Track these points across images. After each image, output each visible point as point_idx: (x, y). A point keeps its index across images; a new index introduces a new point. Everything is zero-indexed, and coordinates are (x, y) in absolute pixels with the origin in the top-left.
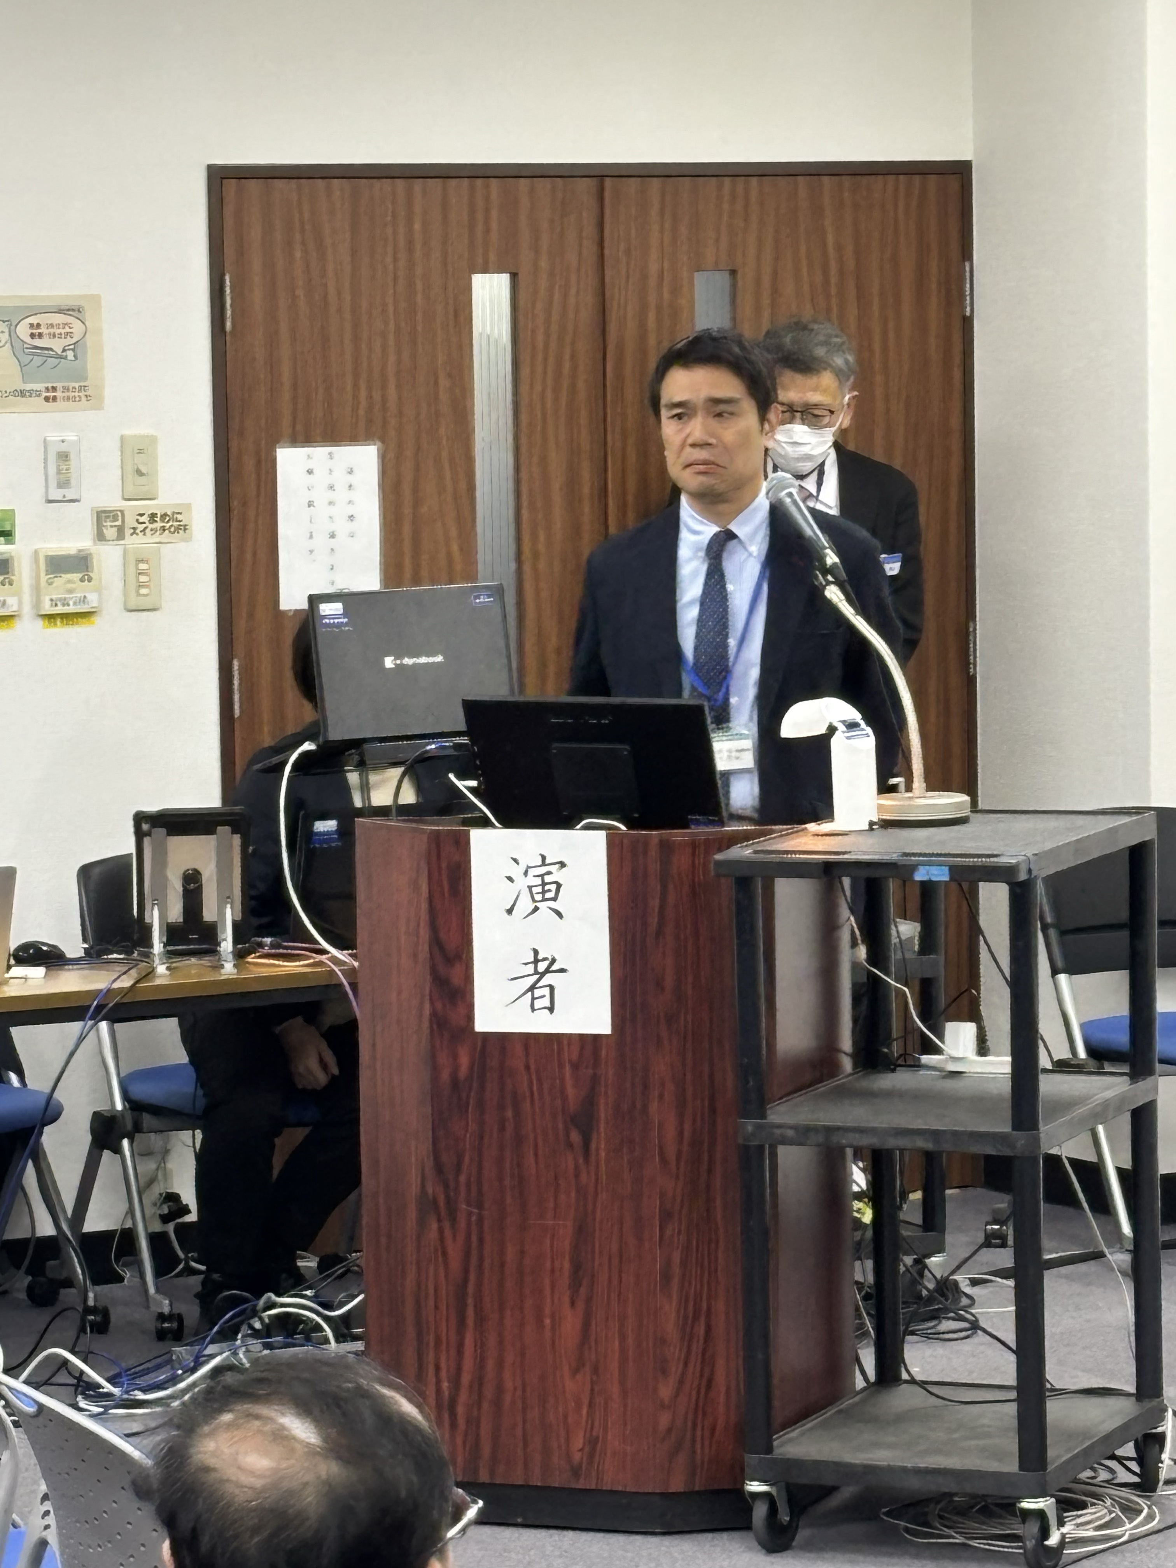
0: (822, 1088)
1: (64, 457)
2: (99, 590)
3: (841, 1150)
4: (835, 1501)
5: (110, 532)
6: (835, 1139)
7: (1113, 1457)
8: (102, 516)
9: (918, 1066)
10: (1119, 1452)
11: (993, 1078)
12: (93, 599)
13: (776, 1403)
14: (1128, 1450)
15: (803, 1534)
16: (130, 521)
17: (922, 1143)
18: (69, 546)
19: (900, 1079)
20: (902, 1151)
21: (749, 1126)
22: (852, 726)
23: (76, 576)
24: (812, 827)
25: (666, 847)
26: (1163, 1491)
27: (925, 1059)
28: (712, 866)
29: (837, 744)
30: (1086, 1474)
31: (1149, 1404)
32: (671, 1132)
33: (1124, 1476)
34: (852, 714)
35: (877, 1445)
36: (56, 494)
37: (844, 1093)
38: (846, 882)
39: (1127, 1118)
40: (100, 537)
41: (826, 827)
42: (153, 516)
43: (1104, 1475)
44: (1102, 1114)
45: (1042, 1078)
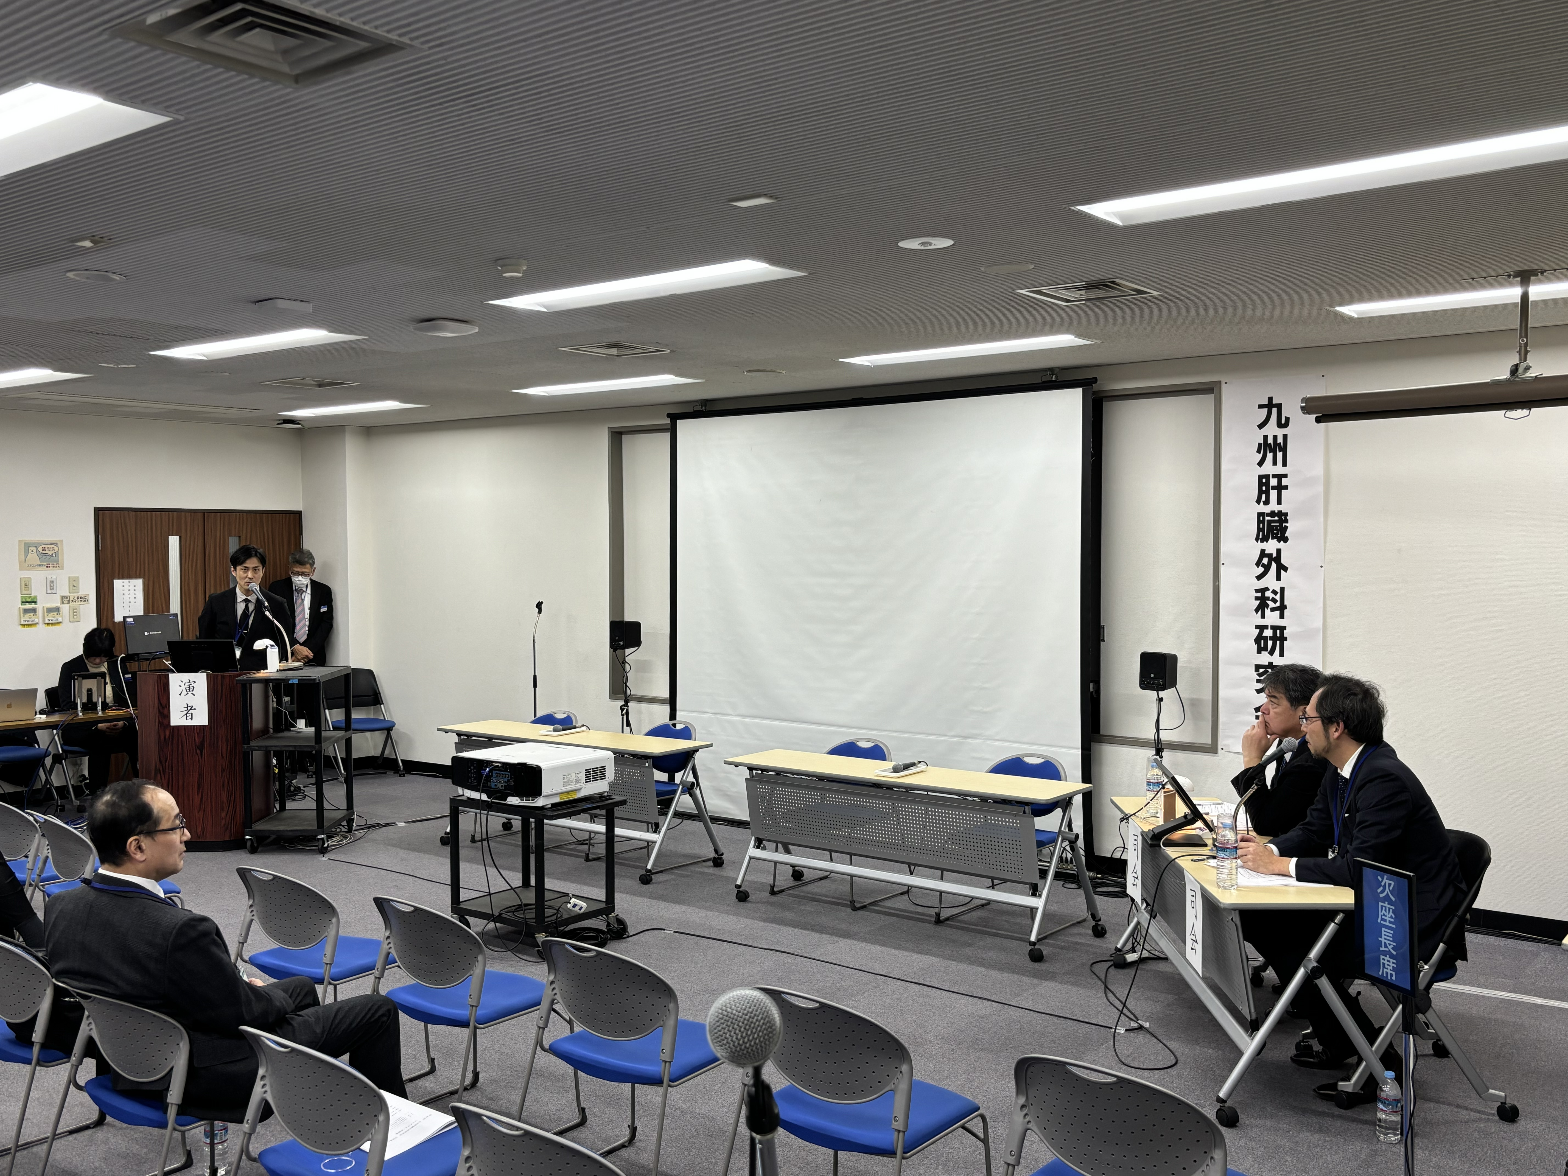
0: (265, 736)
1: (52, 582)
2: (62, 617)
3: (270, 751)
4: (269, 840)
5: (65, 601)
6: (269, 749)
7: (341, 825)
8: (63, 598)
9: (290, 730)
10: (342, 824)
11: (308, 733)
12: (60, 619)
13: (253, 816)
14: (345, 823)
15: (260, 849)
16: (71, 599)
17: (291, 749)
18: (54, 605)
19: (286, 734)
20: (286, 751)
21: (245, 746)
22: (272, 646)
23: (55, 613)
24: (262, 671)
25: (222, 677)
26: (353, 832)
27: (292, 729)
28: (235, 682)
29: (268, 650)
30: (334, 830)
31: (350, 811)
32: (224, 750)
33: (343, 829)
34: (272, 643)
35: (281, 825)
36: (49, 591)
37: (270, 738)
38: (271, 684)
39: (344, 741)
40: (63, 603)
41: (265, 671)
42: (78, 598)
43: (338, 830)
44: (337, 740)
45: (323, 732)
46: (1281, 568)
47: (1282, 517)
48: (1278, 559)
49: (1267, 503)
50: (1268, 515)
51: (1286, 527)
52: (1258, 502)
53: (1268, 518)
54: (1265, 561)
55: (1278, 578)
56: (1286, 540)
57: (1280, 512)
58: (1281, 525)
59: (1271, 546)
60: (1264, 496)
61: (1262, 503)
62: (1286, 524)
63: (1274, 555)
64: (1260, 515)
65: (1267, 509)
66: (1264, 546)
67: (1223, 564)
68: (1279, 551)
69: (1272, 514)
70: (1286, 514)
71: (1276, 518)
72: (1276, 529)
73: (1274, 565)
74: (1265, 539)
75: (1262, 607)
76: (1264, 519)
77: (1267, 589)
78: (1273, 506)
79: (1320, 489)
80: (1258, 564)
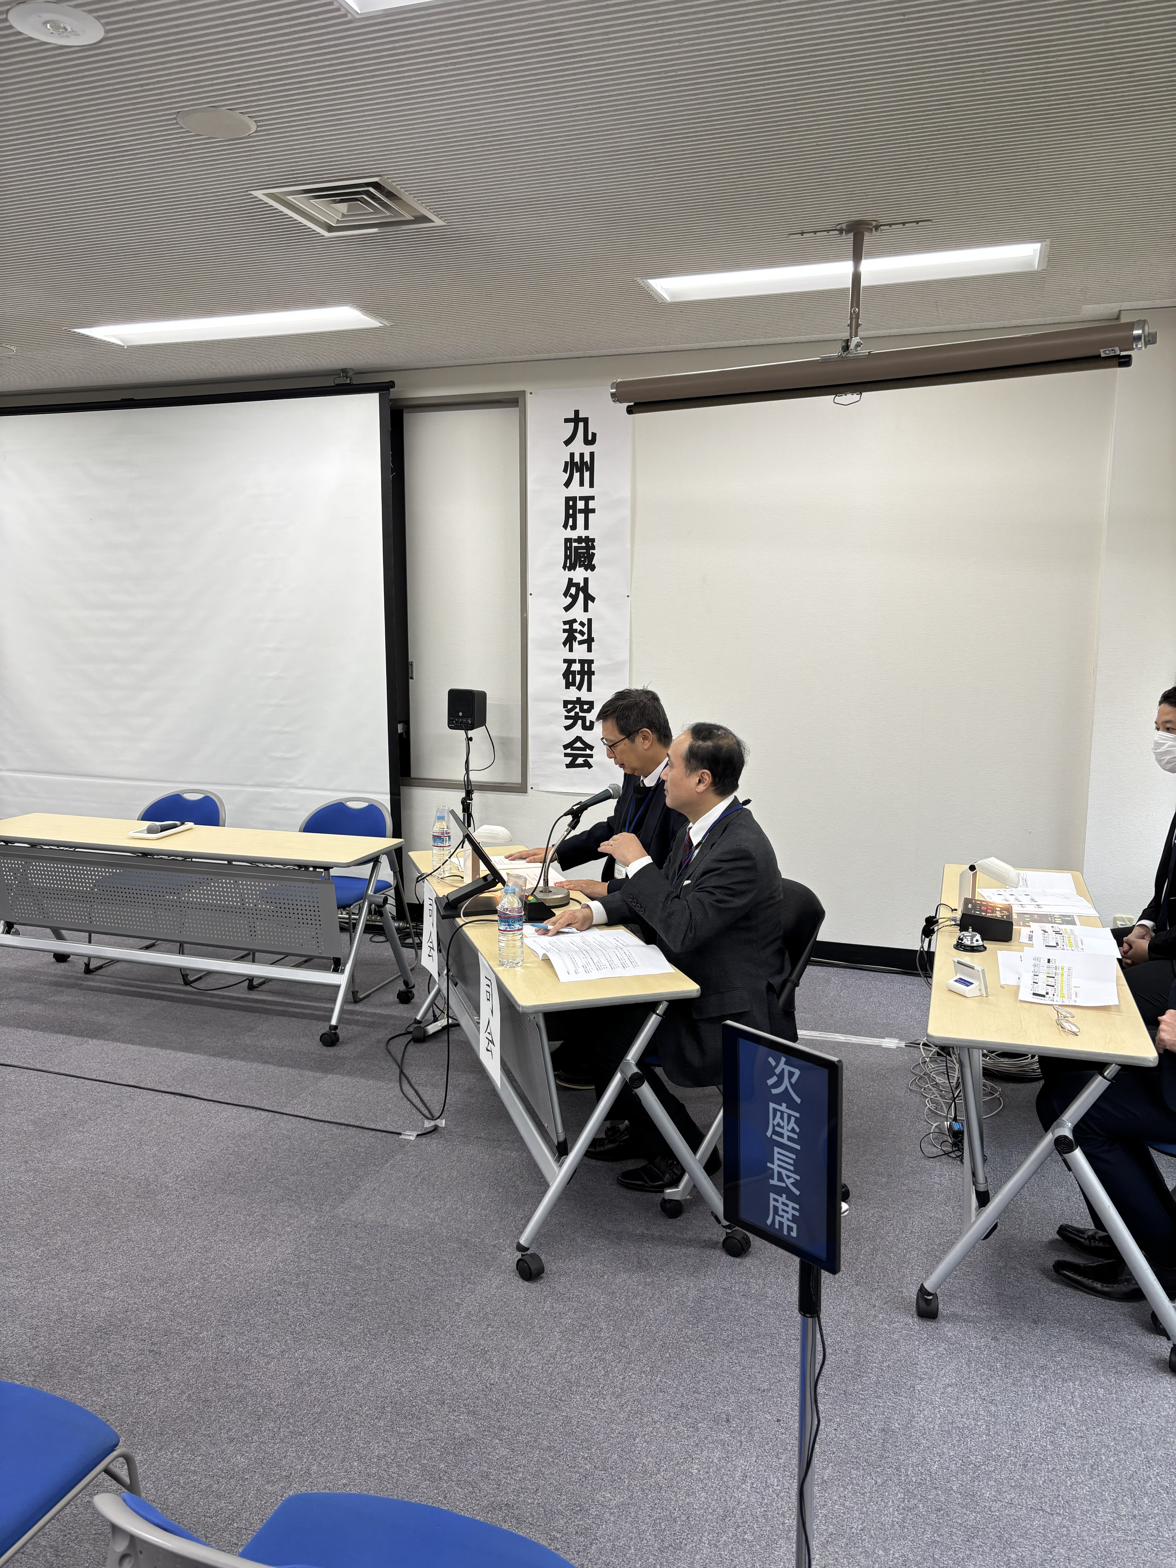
46: (589, 598)
47: (589, 543)
48: (585, 589)
49: (574, 527)
50: (575, 540)
51: (593, 554)
52: (565, 526)
53: (575, 544)
54: (573, 590)
55: (586, 609)
56: (593, 568)
57: (587, 537)
58: (588, 552)
59: (579, 575)
60: (571, 520)
61: (569, 528)
62: (593, 551)
63: (582, 585)
64: (567, 540)
65: (574, 535)
66: (571, 574)
67: (531, 594)
68: (586, 580)
69: (579, 540)
70: (593, 540)
71: (584, 544)
72: (583, 557)
73: (581, 595)
74: (572, 567)
75: (569, 641)
76: (571, 545)
77: (575, 621)
78: (580, 532)
79: (627, 512)
80: (566, 594)
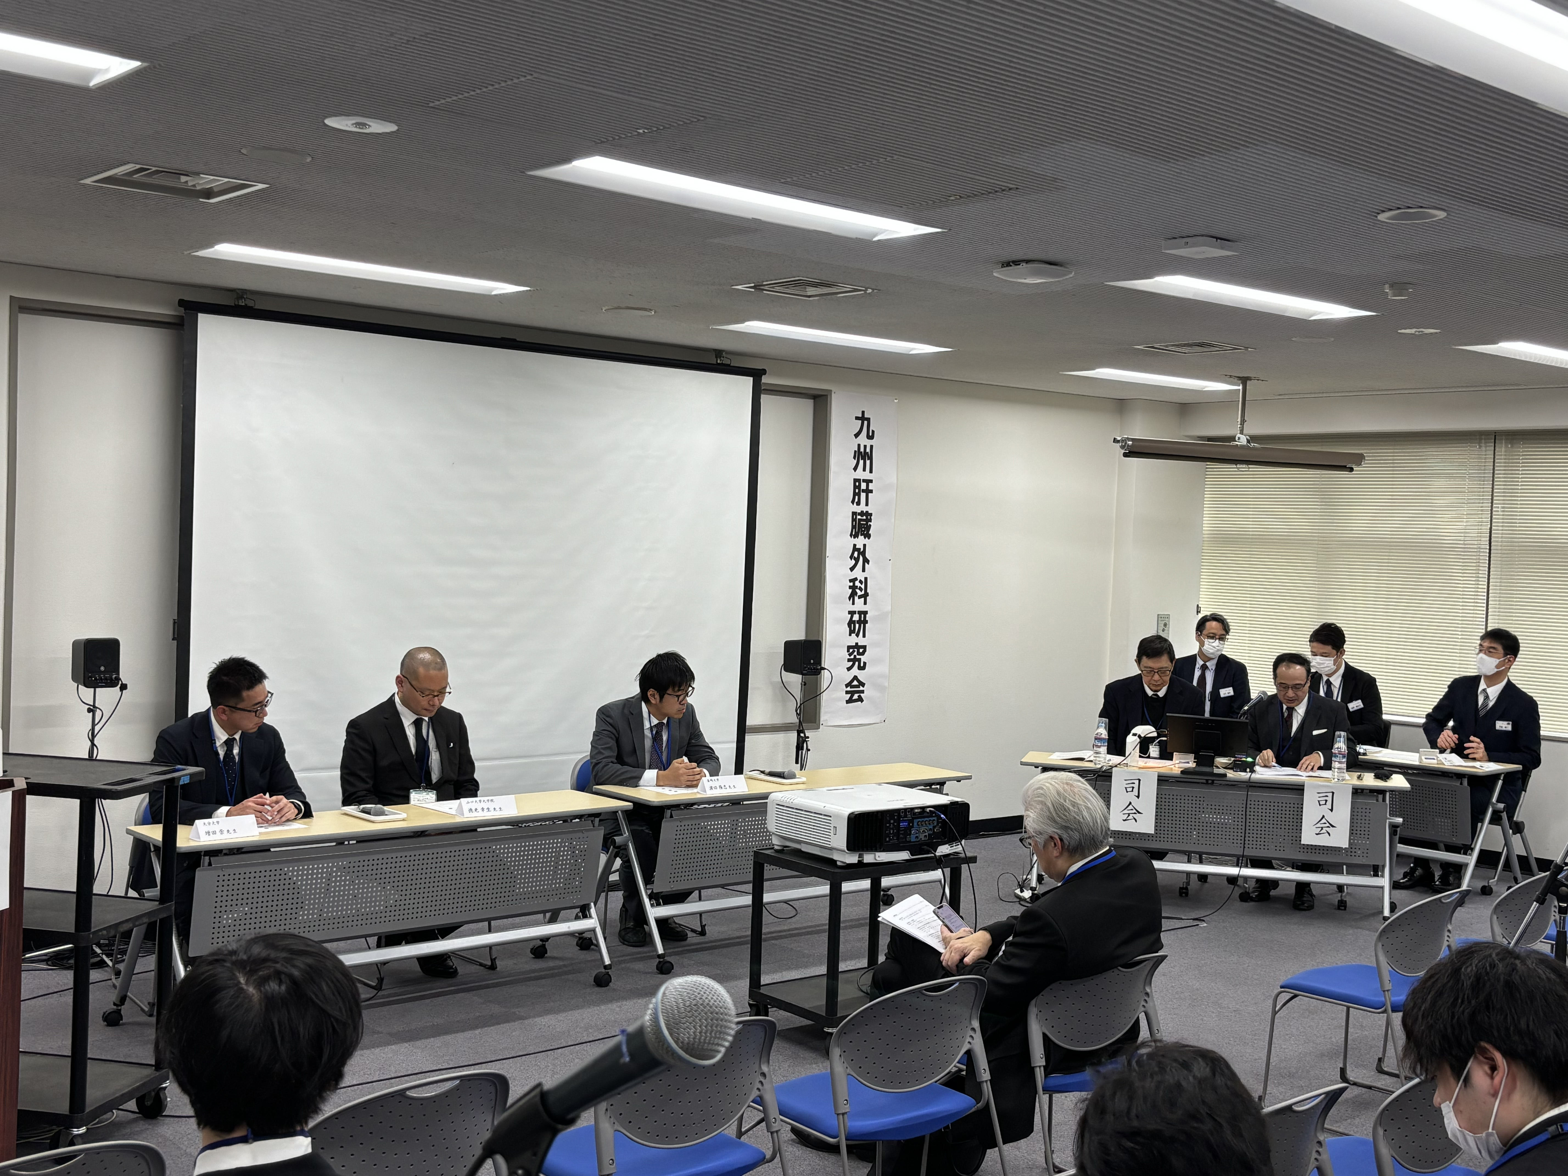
46: (866, 561)
47: (868, 516)
48: (863, 553)
49: (858, 504)
50: (859, 514)
51: (871, 526)
52: (853, 502)
53: (859, 517)
54: (856, 554)
55: (864, 570)
56: (870, 537)
57: (867, 512)
58: (867, 524)
59: (860, 541)
60: (857, 497)
61: (855, 504)
62: (870, 523)
63: (862, 550)
64: (854, 513)
65: (858, 509)
66: (856, 541)
67: (828, 557)
68: (865, 546)
69: (862, 514)
70: (871, 515)
71: (864, 518)
72: (864, 527)
73: (861, 558)
74: (856, 536)
75: (853, 596)
76: (856, 517)
77: (856, 579)
78: (862, 508)
79: (893, 494)
80: (851, 557)
